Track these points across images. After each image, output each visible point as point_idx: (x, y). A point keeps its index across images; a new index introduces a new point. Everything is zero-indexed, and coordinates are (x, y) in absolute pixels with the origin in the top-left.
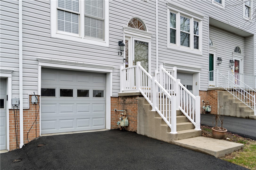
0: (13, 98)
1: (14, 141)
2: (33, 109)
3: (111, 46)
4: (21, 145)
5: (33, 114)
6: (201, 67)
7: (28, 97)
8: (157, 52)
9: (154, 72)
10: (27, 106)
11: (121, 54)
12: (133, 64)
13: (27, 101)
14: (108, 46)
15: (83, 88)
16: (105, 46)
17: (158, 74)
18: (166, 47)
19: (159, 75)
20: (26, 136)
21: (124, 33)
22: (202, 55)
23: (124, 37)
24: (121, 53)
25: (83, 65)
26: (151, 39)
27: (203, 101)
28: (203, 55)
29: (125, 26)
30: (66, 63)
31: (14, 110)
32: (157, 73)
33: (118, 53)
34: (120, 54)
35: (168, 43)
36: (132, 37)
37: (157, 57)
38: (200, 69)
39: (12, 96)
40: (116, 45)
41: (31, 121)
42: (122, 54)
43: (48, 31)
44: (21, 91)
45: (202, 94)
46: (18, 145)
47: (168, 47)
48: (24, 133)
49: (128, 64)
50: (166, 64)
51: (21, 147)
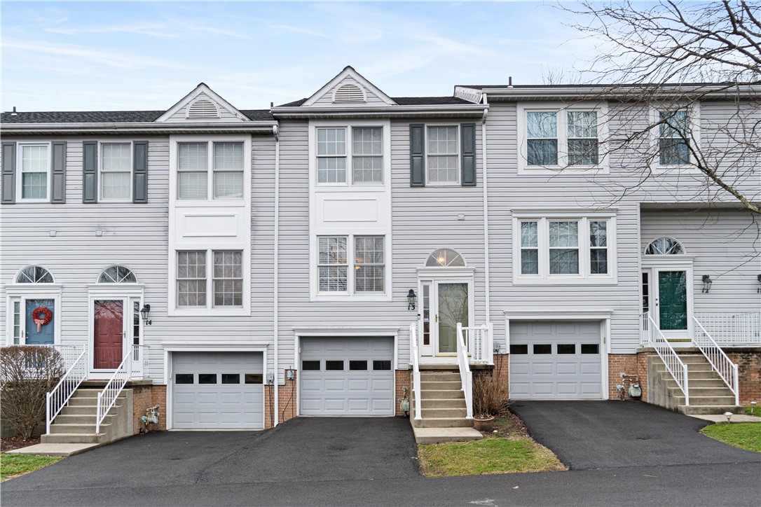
0: (269, 373)
1: (269, 419)
2: (289, 385)
3: (395, 299)
4: (276, 423)
5: (290, 391)
7: (284, 372)
8: (487, 294)
10: (283, 382)
11: (413, 308)
12: (436, 320)
13: (283, 376)
14: (390, 299)
15: (358, 357)
16: (386, 301)
18: (511, 283)
20: (281, 415)
21: (419, 277)
22: (616, 283)
23: (419, 282)
25: (351, 330)
26: (472, 277)
27: (622, 374)
29: (419, 267)
30: (327, 330)
31: (269, 385)
33: (407, 308)
34: (411, 308)
36: (433, 280)
38: (607, 313)
39: (267, 371)
40: (404, 297)
41: (286, 398)
42: (416, 307)
43: (306, 295)
44: (276, 366)
45: (619, 361)
46: (273, 424)
47: (516, 283)
48: (279, 411)
49: (429, 320)
50: (509, 313)
51: (275, 426)
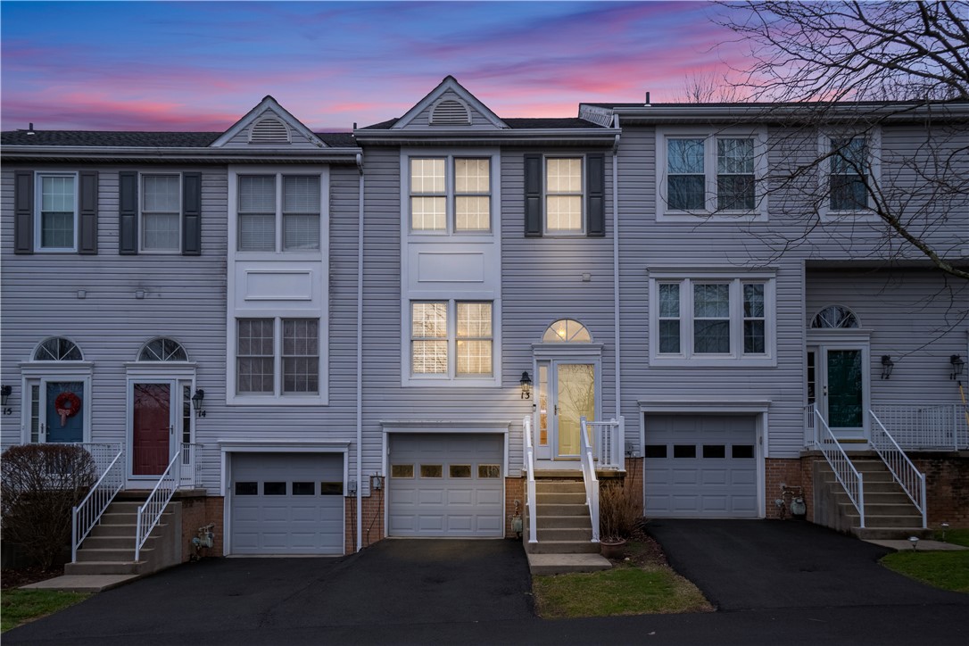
0: (351, 480)
1: (351, 542)
2: (376, 497)
3: (506, 384)
4: (359, 547)
5: (376, 504)
6: (775, 398)
7: (369, 479)
10: (367, 493)
12: (556, 412)
13: (368, 485)
15: (460, 461)
16: (494, 387)
18: (646, 364)
20: (366, 536)
21: (534, 356)
22: (775, 365)
23: (535, 362)
26: (600, 356)
27: (782, 484)
28: (783, 366)
29: (535, 342)
30: (421, 424)
31: (351, 497)
34: (525, 396)
35: (651, 356)
36: (552, 360)
39: (349, 478)
40: (516, 381)
41: (372, 514)
42: (530, 396)
43: (396, 378)
44: (359, 472)
45: (778, 468)
46: (355, 549)
47: (654, 364)
48: (363, 531)
51: (358, 551)
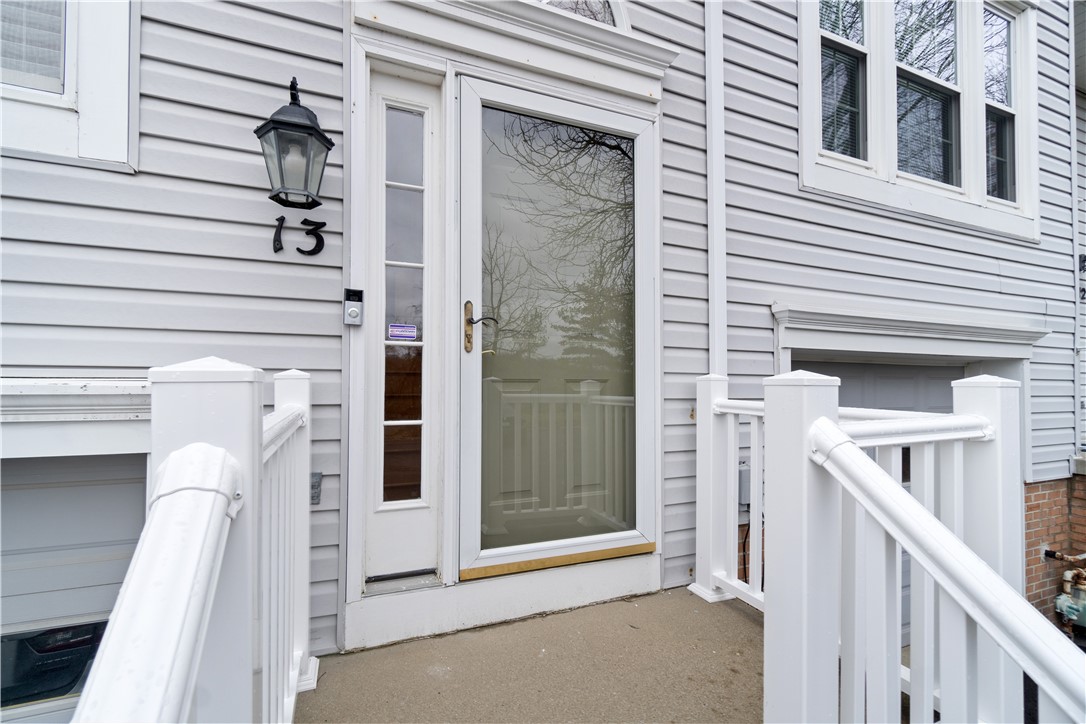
3: (166, 158)
6: (1038, 322)
8: (718, 217)
9: (693, 387)
11: (310, 243)
12: (469, 338)
14: (116, 151)
16: (70, 153)
17: (722, 416)
18: (794, 178)
19: (762, 435)
21: (355, 29)
22: (1037, 237)
23: (357, 65)
24: (315, 229)
26: (657, 111)
27: (1045, 547)
28: (1047, 243)
32: (719, 410)
33: (271, 234)
34: (297, 240)
35: (804, 153)
36: (450, 76)
37: (719, 264)
38: (1029, 338)
42: (328, 240)
45: (1038, 506)
47: (812, 179)
49: (420, 338)
50: (795, 315)
